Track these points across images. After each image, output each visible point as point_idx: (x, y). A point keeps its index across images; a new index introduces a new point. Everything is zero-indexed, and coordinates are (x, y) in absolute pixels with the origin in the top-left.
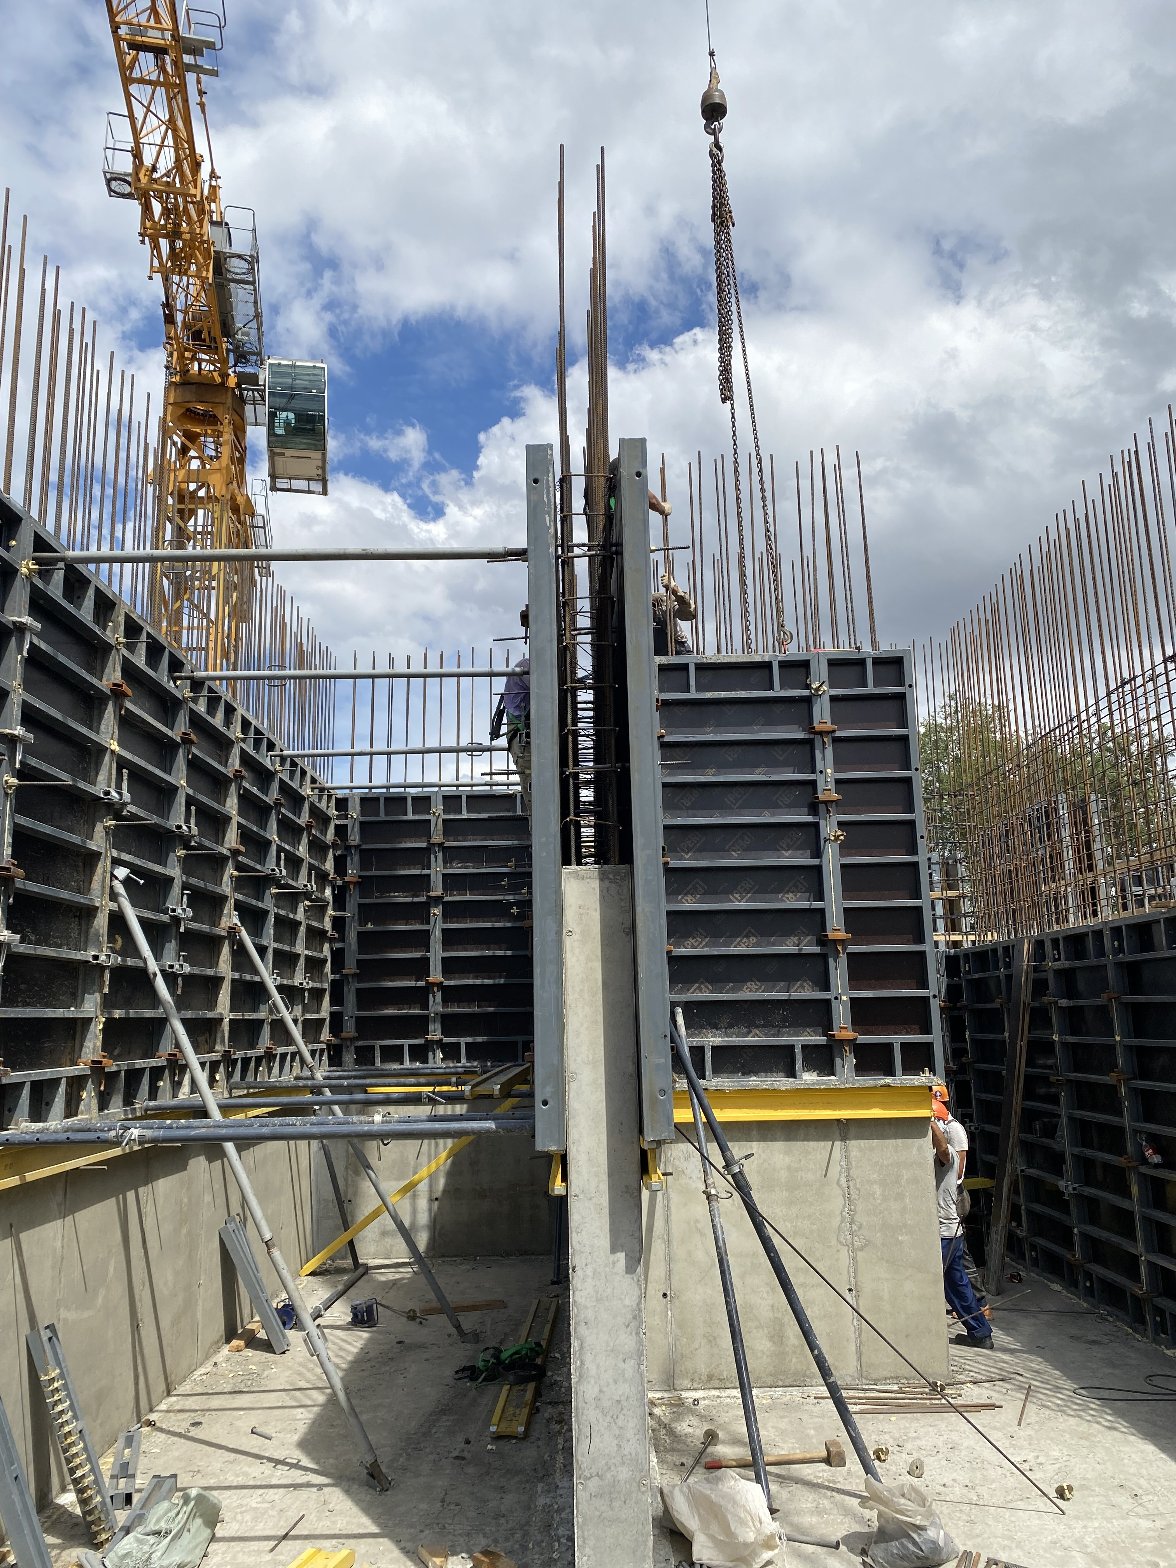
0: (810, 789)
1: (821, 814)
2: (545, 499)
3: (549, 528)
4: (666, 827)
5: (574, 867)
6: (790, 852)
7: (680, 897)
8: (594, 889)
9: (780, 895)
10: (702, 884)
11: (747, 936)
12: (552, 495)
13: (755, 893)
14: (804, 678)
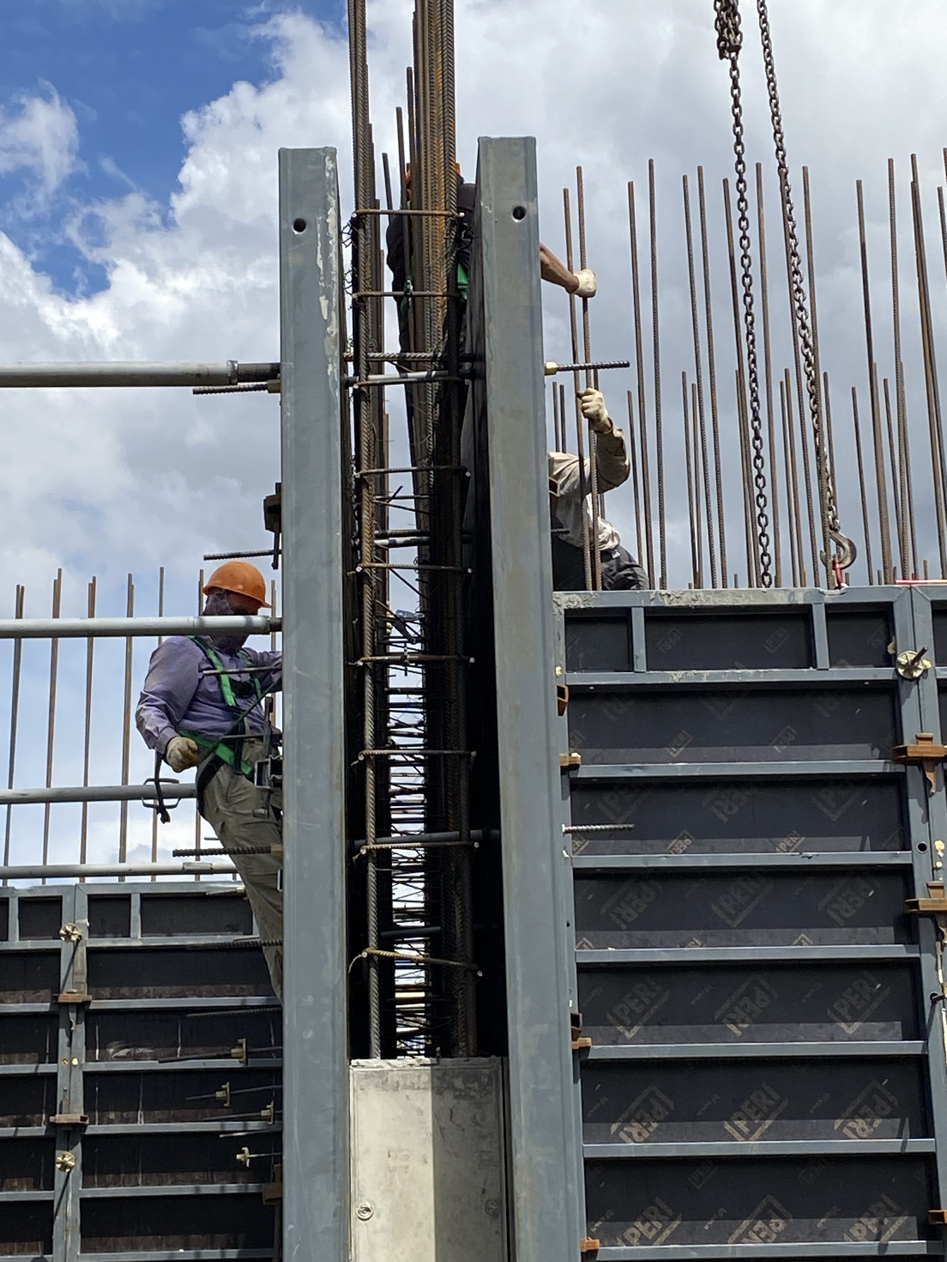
0: (898, 884)
1: (923, 941)
2: (320, 264)
3: (327, 323)
4: (583, 969)
5: (375, 1063)
6: (857, 1025)
7: (614, 1127)
8: (421, 1112)
9: (838, 1123)
10: (663, 1097)
11: (765, 1217)
12: (333, 255)
13: (780, 1117)
14: (881, 641)
